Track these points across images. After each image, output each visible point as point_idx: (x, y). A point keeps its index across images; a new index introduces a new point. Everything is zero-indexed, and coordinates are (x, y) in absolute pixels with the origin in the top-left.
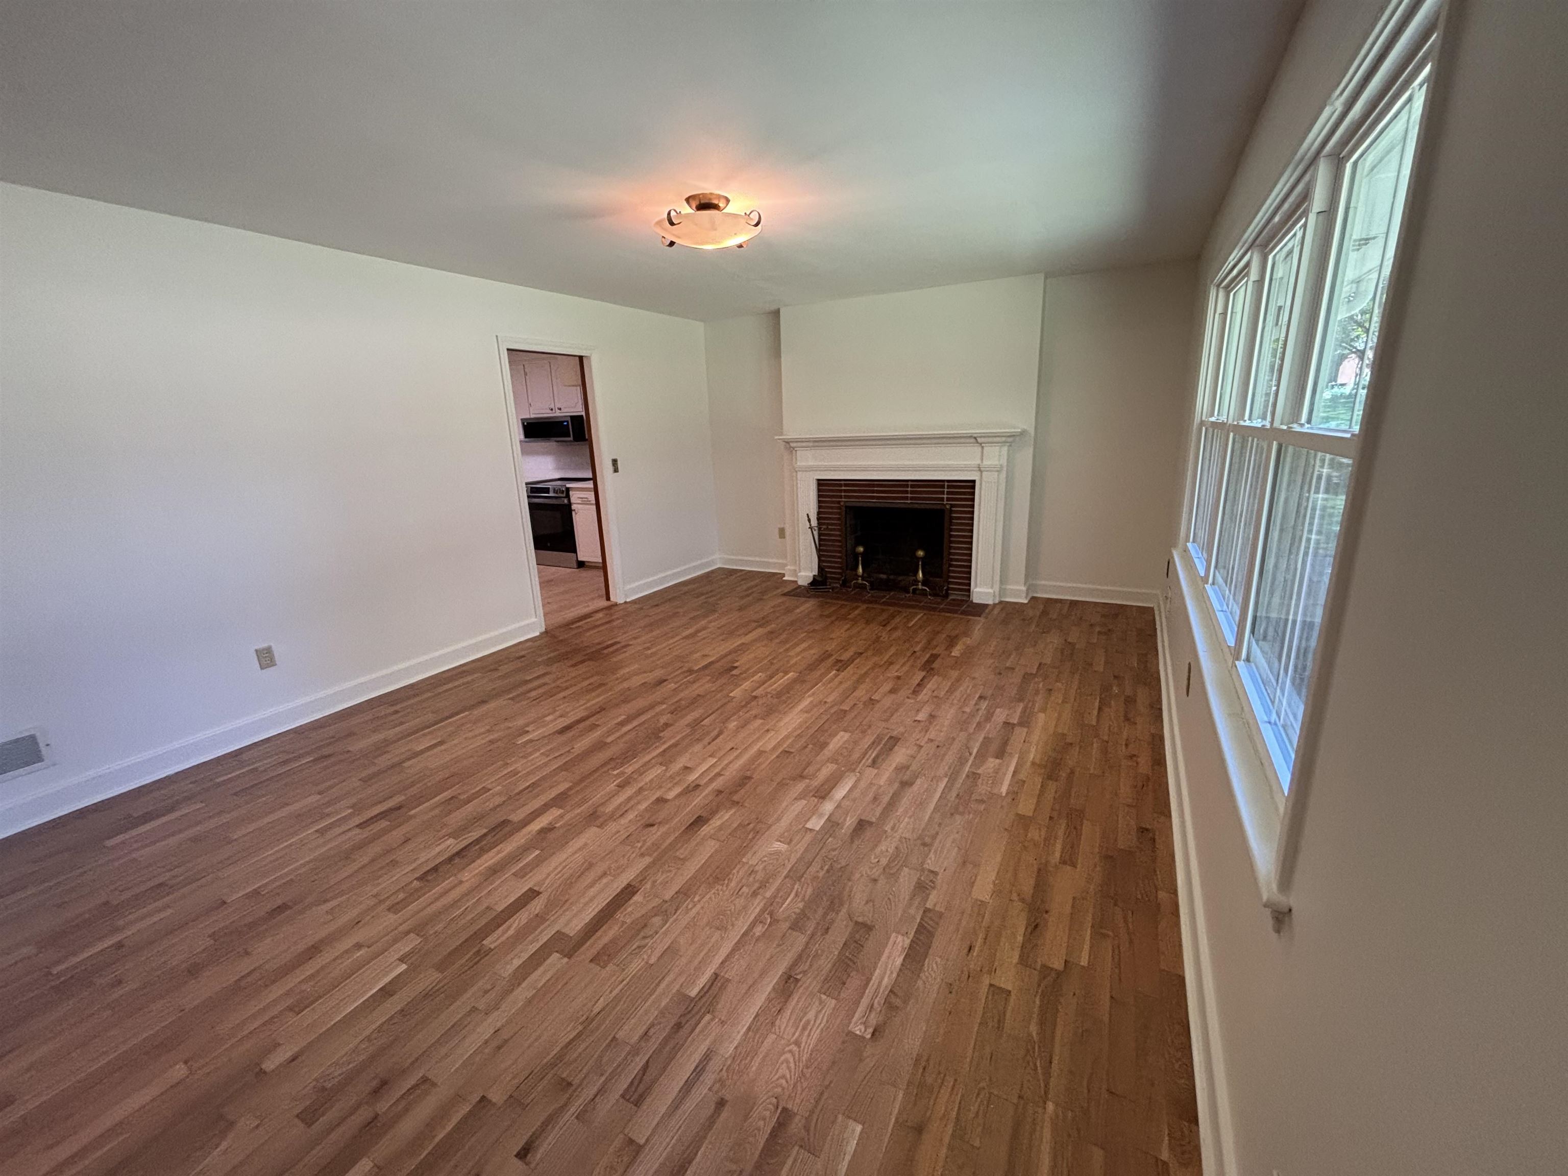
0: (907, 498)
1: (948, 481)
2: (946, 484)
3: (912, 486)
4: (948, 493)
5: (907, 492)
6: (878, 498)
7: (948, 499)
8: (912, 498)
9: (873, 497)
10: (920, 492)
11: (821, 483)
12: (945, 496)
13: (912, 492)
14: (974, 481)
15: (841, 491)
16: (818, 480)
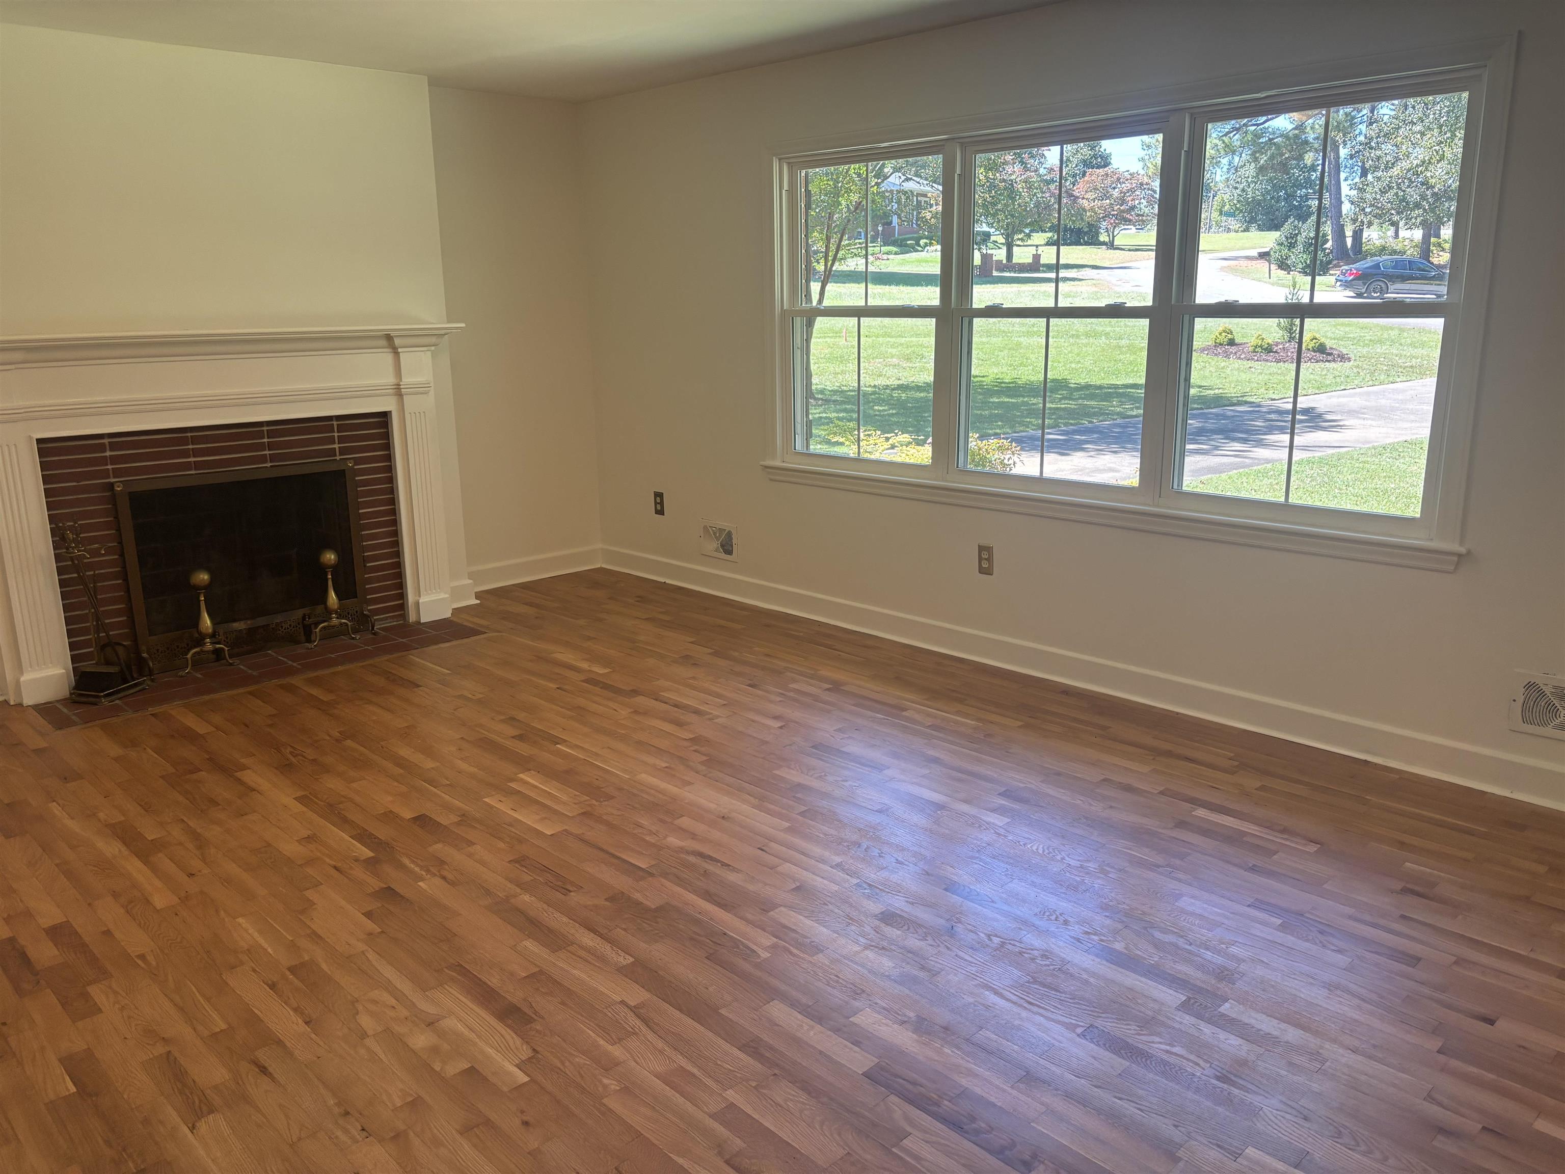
0: (263, 459)
1: (339, 418)
2: (335, 423)
3: (271, 434)
4: (341, 440)
5: (262, 447)
6: (197, 465)
7: (343, 451)
8: (273, 458)
9: (188, 466)
10: (289, 444)
11: (46, 447)
12: (336, 446)
13: (270, 446)
14: (385, 415)
15: (104, 460)
16: (39, 441)
